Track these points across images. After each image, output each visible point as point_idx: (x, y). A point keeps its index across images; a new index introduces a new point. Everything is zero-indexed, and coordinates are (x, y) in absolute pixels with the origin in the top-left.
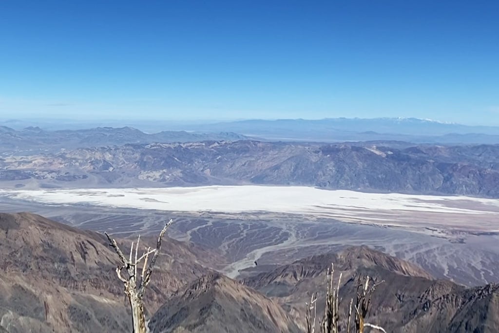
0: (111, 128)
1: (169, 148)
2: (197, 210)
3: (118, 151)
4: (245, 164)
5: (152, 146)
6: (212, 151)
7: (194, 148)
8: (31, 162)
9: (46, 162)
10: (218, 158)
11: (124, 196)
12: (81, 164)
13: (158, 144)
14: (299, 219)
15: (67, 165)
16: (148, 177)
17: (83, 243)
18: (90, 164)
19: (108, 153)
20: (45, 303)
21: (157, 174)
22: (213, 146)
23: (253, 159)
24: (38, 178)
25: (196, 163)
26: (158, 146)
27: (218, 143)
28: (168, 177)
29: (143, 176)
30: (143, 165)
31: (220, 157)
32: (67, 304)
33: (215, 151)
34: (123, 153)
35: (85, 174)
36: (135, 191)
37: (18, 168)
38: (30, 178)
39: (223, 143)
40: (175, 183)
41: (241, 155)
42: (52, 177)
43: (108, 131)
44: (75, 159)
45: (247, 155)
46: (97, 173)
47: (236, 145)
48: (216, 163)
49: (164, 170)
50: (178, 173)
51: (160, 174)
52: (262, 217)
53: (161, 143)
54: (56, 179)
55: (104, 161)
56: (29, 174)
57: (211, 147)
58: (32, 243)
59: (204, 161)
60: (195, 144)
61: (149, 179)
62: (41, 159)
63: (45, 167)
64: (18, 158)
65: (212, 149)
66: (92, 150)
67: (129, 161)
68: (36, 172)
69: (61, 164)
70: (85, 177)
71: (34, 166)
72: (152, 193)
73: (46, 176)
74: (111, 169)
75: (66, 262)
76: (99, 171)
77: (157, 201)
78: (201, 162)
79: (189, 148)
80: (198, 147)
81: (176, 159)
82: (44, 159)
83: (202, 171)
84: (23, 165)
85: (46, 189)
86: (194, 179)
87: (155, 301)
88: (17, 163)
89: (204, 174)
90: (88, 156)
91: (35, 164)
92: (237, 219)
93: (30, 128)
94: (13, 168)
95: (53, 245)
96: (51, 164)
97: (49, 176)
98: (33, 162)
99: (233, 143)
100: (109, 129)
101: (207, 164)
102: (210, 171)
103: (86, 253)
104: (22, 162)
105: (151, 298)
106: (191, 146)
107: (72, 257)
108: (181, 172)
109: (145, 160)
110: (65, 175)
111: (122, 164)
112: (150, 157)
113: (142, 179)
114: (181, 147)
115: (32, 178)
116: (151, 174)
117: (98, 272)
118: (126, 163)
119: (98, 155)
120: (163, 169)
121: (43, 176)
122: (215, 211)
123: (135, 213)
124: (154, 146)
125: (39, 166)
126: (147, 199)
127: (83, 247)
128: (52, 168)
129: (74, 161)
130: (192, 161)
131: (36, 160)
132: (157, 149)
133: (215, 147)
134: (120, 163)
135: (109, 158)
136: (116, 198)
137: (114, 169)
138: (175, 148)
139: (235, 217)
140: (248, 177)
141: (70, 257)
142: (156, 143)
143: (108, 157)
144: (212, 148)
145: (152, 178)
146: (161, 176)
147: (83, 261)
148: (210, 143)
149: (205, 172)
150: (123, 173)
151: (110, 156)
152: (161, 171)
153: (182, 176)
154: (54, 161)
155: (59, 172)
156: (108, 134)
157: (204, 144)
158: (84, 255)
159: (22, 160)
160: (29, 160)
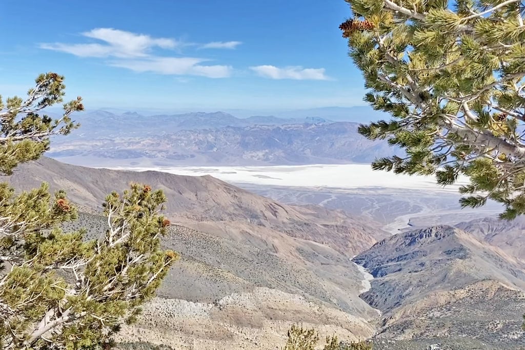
0: (204, 113)
1: (268, 129)
2: (313, 186)
3: (219, 133)
4: (345, 144)
5: (251, 128)
6: (311, 133)
7: (292, 130)
8: (139, 143)
9: (154, 143)
10: (317, 139)
11: (235, 173)
12: (186, 145)
13: (257, 126)
14: (419, 194)
15: (174, 146)
16: (252, 157)
17: (271, 205)
18: (194, 145)
19: (209, 135)
20: (273, 245)
21: (260, 154)
22: (311, 127)
23: (352, 140)
24: (150, 157)
25: (295, 143)
26: (258, 128)
27: (316, 125)
28: (271, 156)
29: (247, 155)
30: (245, 145)
31: (318, 138)
32: (293, 247)
33: (313, 132)
34: (224, 134)
35: (192, 154)
36: (244, 169)
37: (129, 148)
38: (141, 157)
39: (321, 124)
40: (278, 162)
41: (339, 136)
42: (162, 156)
43: (202, 116)
44: (179, 140)
45: (346, 136)
46: (203, 153)
47: (334, 126)
48: (316, 144)
49: (267, 151)
50: (279, 153)
51: (263, 154)
52: (380, 192)
53: (260, 125)
54: (167, 158)
55: (208, 142)
56: (140, 153)
57: (308, 128)
58: (223, 204)
59: (303, 142)
60: (293, 126)
61: (254, 158)
62: (149, 140)
63: (153, 147)
64: (126, 139)
65: (310, 131)
66: (195, 132)
67: (231, 142)
68: (146, 152)
69: (168, 144)
70: (192, 156)
71: (143, 146)
72: (262, 170)
73: (156, 156)
74: (215, 150)
75: (259, 218)
76: (204, 152)
77: (269, 177)
78: (300, 142)
79: (288, 130)
80: (296, 129)
81: (276, 139)
82: (151, 140)
83: (303, 151)
84: (132, 145)
85: (160, 166)
86: (296, 159)
87: (350, 248)
88: (127, 143)
89: (305, 154)
90: (192, 137)
91: (144, 145)
92: (357, 194)
93: (128, 113)
94: (123, 148)
95: (243, 206)
96: (159, 144)
97: (159, 155)
98: (142, 142)
99: (330, 124)
100: (202, 114)
101: (307, 145)
102: (311, 151)
103: (276, 212)
104: (131, 142)
105: (347, 246)
106: (289, 128)
107: (264, 215)
108: (283, 152)
109: (246, 141)
110: (174, 155)
111: (225, 145)
112: (252, 138)
113: (246, 158)
114: (280, 129)
115: (144, 157)
116: (254, 154)
117: (291, 226)
118: (228, 143)
119: (201, 137)
120: (265, 150)
121: (154, 155)
122: (332, 187)
123: (254, 187)
124: (253, 128)
125: (148, 146)
126: (260, 176)
127: (272, 208)
128: (160, 148)
129: (179, 142)
130: (292, 142)
131: (144, 141)
132: (257, 130)
133: (313, 128)
134: (223, 144)
135: (212, 140)
136: (229, 174)
137: (218, 149)
138: (274, 130)
139: (355, 192)
140: (349, 157)
141: (261, 214)
142: (256, 125)
143: (211, 138)
144: (310, 129)
145: (256, 157)
146: (264, 155)
147: (275, 218)
148: (307, 125)
149: (305, 152)
150: (227, 153)
151: (212, 137)
152: (264, 151)
153: (284, 156)
154: (161, 141)
155: (167, 152)
156: (203, 119)
157: (302, 126)
158: (275, 213)
159: (131, 141)
160: (137, 141)
